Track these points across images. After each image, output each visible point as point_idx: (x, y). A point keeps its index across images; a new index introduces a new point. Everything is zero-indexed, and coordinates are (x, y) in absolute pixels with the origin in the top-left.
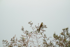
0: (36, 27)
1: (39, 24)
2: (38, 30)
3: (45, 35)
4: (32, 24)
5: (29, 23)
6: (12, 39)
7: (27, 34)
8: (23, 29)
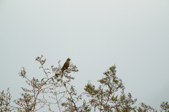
0: (54, 70)
1: (59, 61)
2: (57, 75)
3: (72, 88)
4: (44, 62)
5: (38, 59)
7: (35, 86)
8: (23, 74)
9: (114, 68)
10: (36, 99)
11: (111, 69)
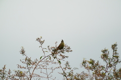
1: (56, 43)
3: (67, 63)
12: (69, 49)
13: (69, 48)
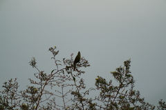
1: (72, 55)
3: (82, 81)
4: (57, 53)
5: (51, 49)
6: (6, 83)
9: (129, 62)
10: (42, 90)
11: (125, 62)
12: (86, 64)
13: (87, 62)
